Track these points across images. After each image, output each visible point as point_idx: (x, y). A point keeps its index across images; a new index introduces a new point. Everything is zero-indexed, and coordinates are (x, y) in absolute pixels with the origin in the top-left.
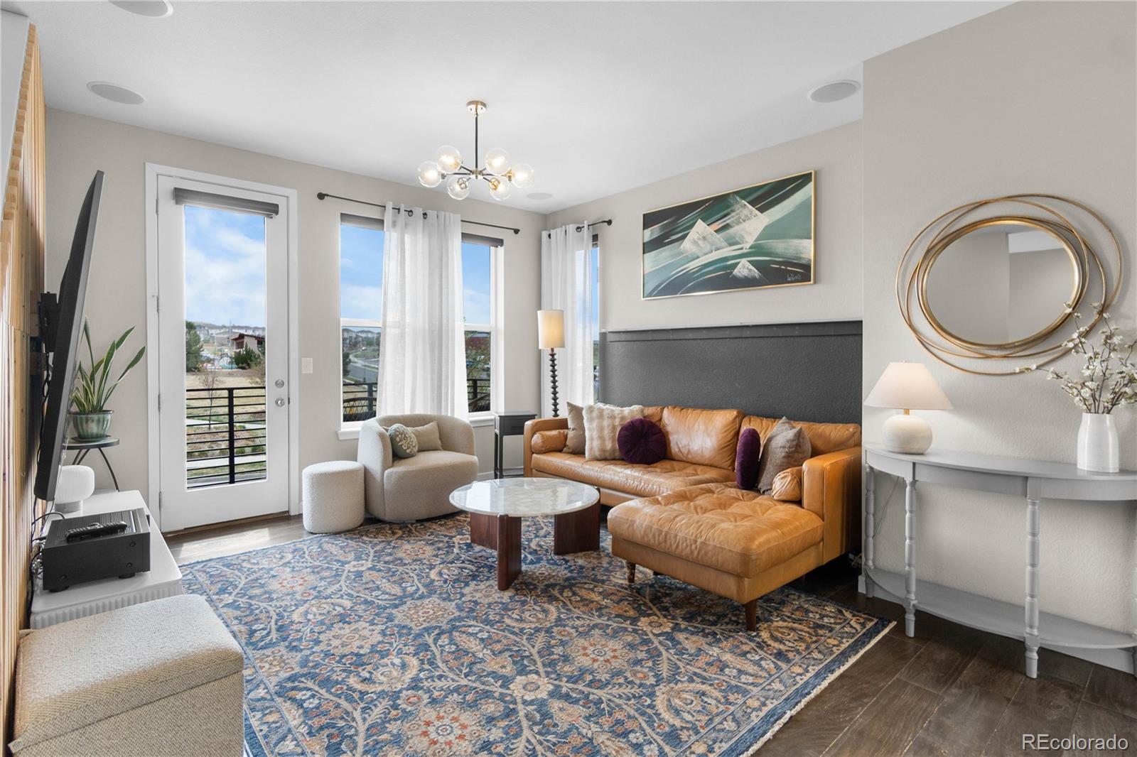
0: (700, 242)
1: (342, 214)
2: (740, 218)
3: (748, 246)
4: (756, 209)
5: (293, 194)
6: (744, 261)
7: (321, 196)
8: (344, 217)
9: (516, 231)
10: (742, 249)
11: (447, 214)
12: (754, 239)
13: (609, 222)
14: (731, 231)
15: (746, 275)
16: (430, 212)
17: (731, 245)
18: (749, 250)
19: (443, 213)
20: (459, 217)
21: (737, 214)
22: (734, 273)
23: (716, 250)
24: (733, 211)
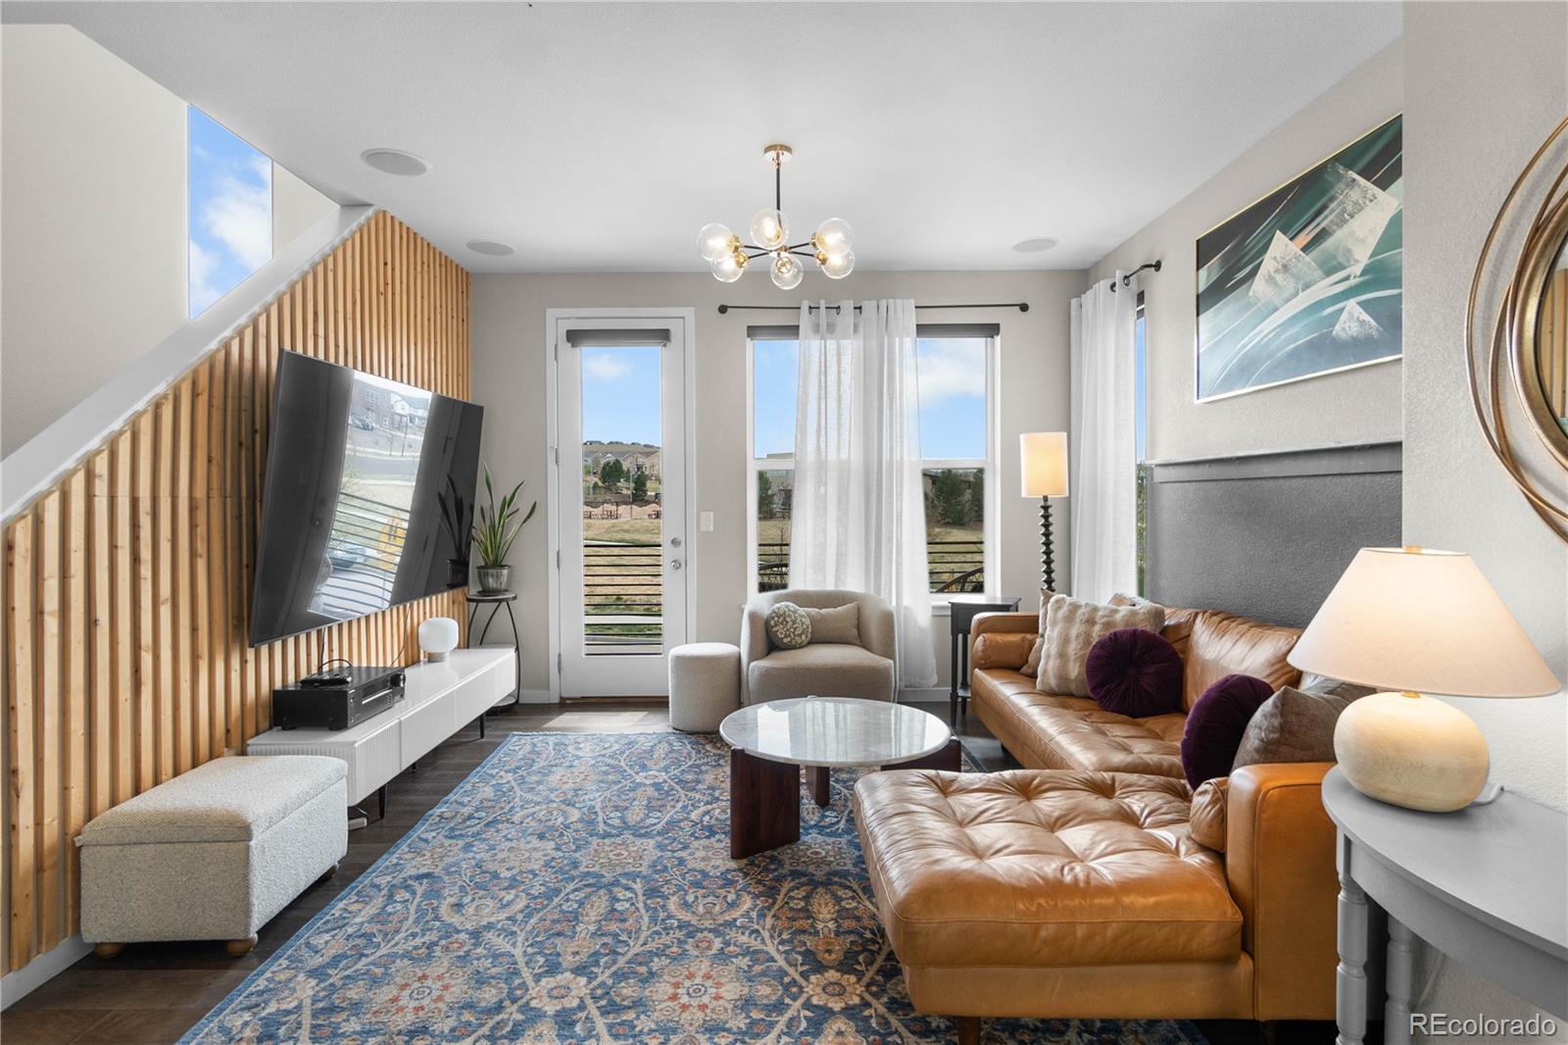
0: (1279, 278)
1: (749, 328)
2: (1344, 211)
3: (1357, 269)
4: (1373, 183)
5: (688, 312)
6: (1352, 305)
7: (723, 309)
8: (753, 331)
9: (1024, 308)
10: (1347, 278)
11: (891, 301)
12: (1368, 256)
13: (1158, 266)
14: (1329, 243)
15: (1355, 335)
16: (865, 304)
17: (1329, 273)
18: (1360, 279)
19: (885, 301)
20: (912, 303)
21: (1339, 205)
22: (1334, 333)
23: (1303, 290)
24: (1332, 199)
